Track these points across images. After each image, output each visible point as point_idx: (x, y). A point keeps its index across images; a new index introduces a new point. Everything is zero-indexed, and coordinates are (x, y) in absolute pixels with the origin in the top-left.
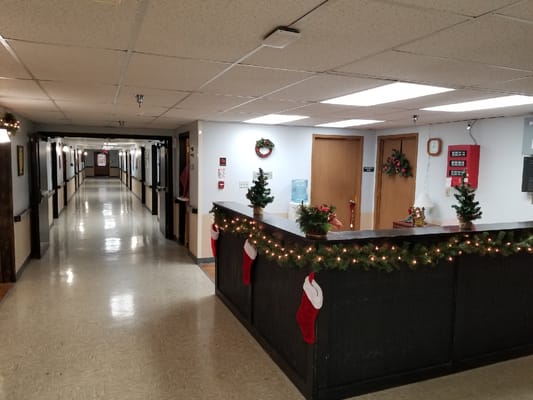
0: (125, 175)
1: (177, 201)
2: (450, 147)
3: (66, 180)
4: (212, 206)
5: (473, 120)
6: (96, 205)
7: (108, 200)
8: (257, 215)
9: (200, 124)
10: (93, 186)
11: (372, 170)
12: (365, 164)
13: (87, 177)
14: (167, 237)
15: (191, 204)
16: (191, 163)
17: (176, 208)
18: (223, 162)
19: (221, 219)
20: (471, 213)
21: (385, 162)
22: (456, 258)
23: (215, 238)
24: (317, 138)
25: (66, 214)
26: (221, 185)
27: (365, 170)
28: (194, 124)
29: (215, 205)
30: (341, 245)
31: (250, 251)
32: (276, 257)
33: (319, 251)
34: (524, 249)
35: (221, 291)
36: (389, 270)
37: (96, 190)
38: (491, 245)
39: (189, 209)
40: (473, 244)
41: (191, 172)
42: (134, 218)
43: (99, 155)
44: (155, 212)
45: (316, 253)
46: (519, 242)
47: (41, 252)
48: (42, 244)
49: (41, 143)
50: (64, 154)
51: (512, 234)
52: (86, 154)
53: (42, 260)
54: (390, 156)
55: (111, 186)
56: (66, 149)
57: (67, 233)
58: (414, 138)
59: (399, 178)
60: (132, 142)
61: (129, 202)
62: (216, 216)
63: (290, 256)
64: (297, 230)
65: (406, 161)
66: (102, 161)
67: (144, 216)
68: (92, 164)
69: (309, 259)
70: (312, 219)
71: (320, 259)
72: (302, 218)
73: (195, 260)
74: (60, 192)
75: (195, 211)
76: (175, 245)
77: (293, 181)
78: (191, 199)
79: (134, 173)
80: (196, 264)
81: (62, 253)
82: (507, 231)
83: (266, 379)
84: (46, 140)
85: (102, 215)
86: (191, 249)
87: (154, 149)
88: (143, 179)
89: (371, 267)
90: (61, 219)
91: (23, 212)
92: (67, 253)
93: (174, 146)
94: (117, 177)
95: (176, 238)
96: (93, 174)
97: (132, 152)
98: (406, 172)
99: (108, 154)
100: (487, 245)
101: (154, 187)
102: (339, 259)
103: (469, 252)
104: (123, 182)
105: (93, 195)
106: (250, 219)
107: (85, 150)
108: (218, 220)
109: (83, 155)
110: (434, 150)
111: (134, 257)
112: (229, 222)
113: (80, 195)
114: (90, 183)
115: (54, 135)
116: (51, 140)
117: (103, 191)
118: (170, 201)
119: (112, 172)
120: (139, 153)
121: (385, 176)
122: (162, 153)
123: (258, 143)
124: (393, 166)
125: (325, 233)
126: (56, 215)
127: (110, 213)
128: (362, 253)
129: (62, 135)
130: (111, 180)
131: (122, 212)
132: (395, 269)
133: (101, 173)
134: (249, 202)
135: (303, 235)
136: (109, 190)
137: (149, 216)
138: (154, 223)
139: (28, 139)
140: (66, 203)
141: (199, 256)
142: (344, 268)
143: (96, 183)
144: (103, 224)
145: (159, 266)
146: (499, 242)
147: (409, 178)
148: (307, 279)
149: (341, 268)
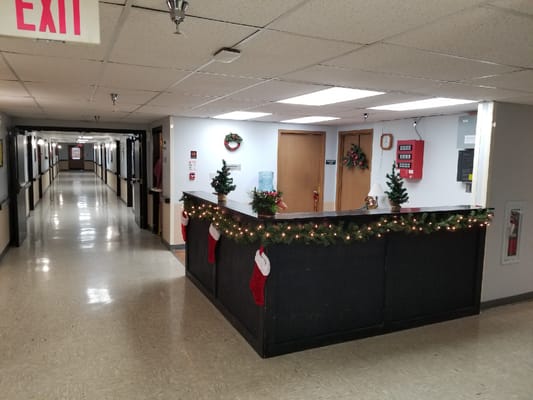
0: (100, 168)
1: (151, 192)
2: (399, 142)
3: (41, 173)
4: (182, 195)
5: (417, 118)
6: (71, 198)
7: (83, 193)
8: (221, 201)
9: (171, 119)
10: (67, 179)
11: (334, 163)
12: (328, 157)
13: (62, 170)
14: (141, 227)
15: (164, 194)
16: (164, 156)
17: (150, 199)
18: (194, 155)
19: (190, 207)
20: (398, 197)
21: (345, 155)
22: (385, 235)
23: (185, 224)
24: (283, 133)
25: (41, 207)
26: (192, 176)
27: (327, 163)
28: (166, 119)
29: (185, 194)
30: (286, 224)
31: (214, 233)
32: (233, 236)
33: (268, 229)
34: (443, 228)
35: (191, 272)
36: (327, 244)
37: (71, 183)
38: (415, 224)
39: (162, 200)
40: (399, 223)
41: (164, 164)
42: (109, 210)
43: (74, 149)
44: (130, 204)
45: (265, 230)
46: (439, 222)
47: (20, 241)
48: (20, 234)
49: (19, 136)
50: (39, 147)
51: (434, 215)
52: (60, 147)
53: (21, 248)
54: (349, 149)
55: (86, 179)
56: (41, 142)
57: (42, 224)
58: (369, 134)
59: (357, 170)
60: (106, 136)
61: (105, 195)
62: (185, 204)
63: (245, 233)
64: (249, 211)
65: (363, 155)
66: (76, 154)
67: (119, 207)
68: (67, 158)
69: (259, 234)
70: (263, 202)
71: (268, 235)
72: (254, 202)
73: (168, 247)
74: (36, 185)
75: (168, 201)
76: (149, 234)
77: (260, 173)
78: (165, 190)
79: (109, 167)
80: (169, 249)
81: (38, 243)
82: (429, 213)
83: (226, 340)
84: (23, 134)
85: (77, 207)
86: (164, 237)
87: (129, 142)
88: (118, 173)
89: (311, 241)
90: (37, 210)
91: (4, 201)
92: (43, 244)
93: (148, 140)
94: (93, 171)
95: (149, 228)
96: (67, 168)
97: (107, 146)
98: (363, 165)
99: (82, 147)
100: (412, 224)
101: (128, 180)
102: (284, 235)
103: (395, 230)
104: (98, 176)
105: (67, 188)
106: (214, 205)
107: (59, 144)
108: (187, 208)
109: (57, 149)
110: (386, 145)
111: (109, 244)
112: (196, 208)
113: (55, 188)
114: (64, 177)
115: (31, 129)
116: (27, 134)
117: (78, 184)
118: (144, 192)
119: (87, 165)
120: (114, 146)
121: (345, 168)
122: (136, 146)
123: (227, 137)
124: (352, 159)
125: (273, 214)
126: (32, 208)
127: (85, 205)
128: (303, 231)
129: (38, 129)
130: (85, 174)
131: (97, 204)
132: (331, 243)
133: (76, 167)
134: (213, 190)
135: (256, 215)
136: (83, 183)
137: (124, 208)
138: (129, 215)
139: (6, 133)
140: (41, 196)
141: (172, 243)
142: (289, 242)
143: (70, 176)
144: (78, 216)
145: (135, 253)
146: (422, 222)
147: (366, 171)
148: (258, 252)
149: (286, 242)
